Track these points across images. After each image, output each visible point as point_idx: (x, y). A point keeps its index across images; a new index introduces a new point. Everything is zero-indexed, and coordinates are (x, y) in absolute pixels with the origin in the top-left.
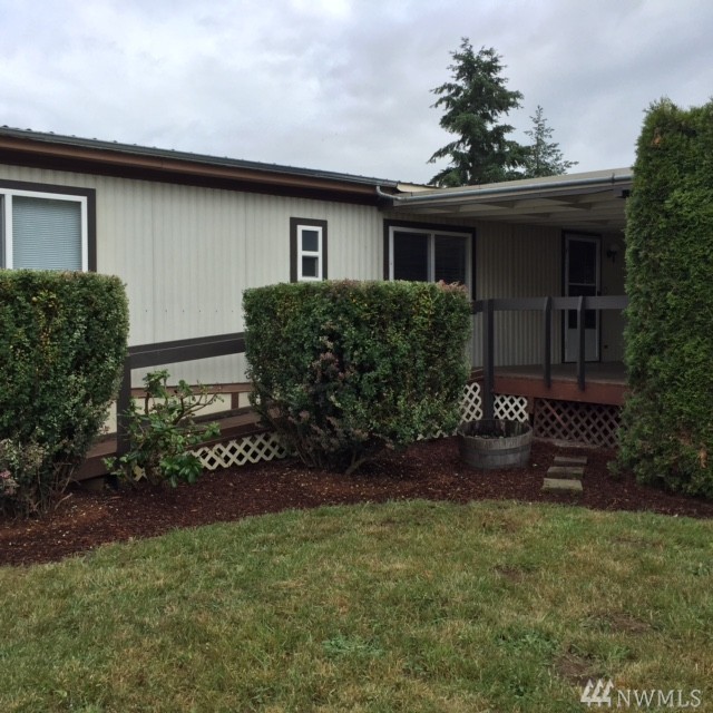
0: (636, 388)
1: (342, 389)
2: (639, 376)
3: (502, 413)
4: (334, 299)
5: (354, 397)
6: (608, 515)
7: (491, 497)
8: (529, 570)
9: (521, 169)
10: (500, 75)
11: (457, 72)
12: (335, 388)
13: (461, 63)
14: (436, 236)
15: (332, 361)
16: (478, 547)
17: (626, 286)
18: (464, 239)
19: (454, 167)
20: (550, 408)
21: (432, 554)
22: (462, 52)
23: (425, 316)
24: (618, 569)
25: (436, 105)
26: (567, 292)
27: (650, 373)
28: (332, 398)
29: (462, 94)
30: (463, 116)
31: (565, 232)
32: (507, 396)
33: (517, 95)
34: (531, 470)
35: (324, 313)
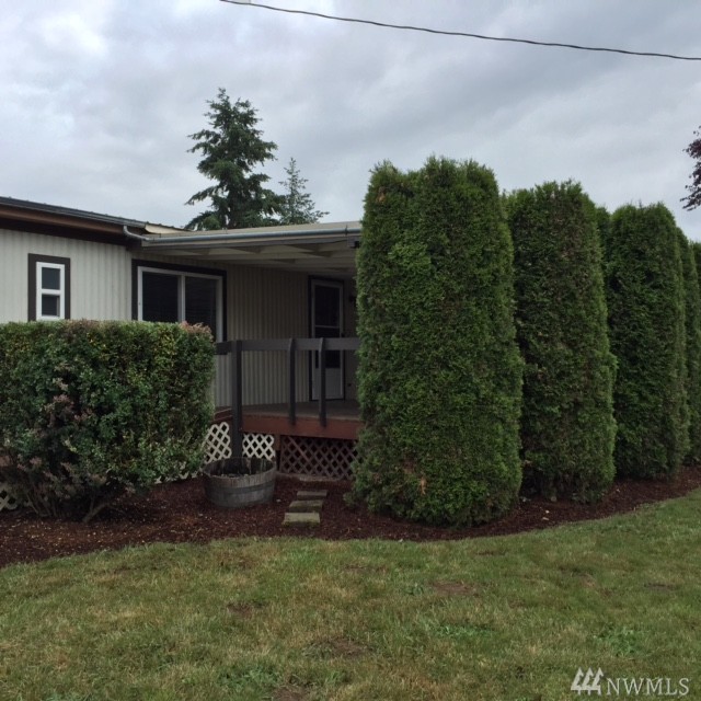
0: (367, 423)
1: (78, 433)
2: (370, 412)
3: (250, 451)
4: (69, 340)
5: (91, 440)
6: (340, 544)
7: (233, 535)
8: (260, 605)
9: (276, 217)
10: (256, 127)
11: (215, 119)
12: (71, 432)
13: (218, 112)
14: (187, 278)
15: (67, 404)
16: (213, 587)
17: (357, 329)
18: (215, 281)
19: (213, 210)
20: (295, 444)
21: (164, 598)
22: (218, 101)
23: (168, 356)
24: (344, 596)
25: (193, 150)
26: (313, 334)
27: (378, 409)
28: (67, 443)
29: (220, 141)
30: (221, 163)
31: (311, 278)
32: (255, 434)
33: (271, 146)
34: (274, 505)
35: (59, 354)
